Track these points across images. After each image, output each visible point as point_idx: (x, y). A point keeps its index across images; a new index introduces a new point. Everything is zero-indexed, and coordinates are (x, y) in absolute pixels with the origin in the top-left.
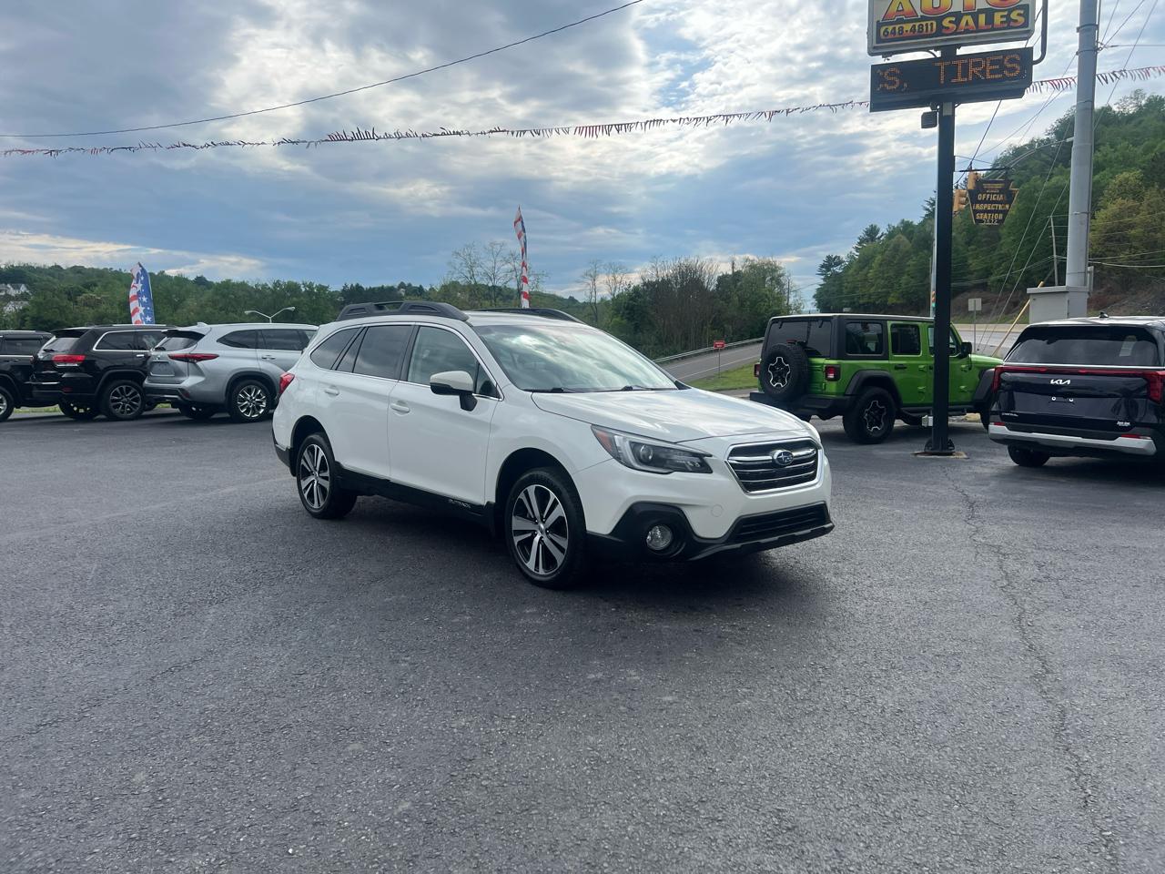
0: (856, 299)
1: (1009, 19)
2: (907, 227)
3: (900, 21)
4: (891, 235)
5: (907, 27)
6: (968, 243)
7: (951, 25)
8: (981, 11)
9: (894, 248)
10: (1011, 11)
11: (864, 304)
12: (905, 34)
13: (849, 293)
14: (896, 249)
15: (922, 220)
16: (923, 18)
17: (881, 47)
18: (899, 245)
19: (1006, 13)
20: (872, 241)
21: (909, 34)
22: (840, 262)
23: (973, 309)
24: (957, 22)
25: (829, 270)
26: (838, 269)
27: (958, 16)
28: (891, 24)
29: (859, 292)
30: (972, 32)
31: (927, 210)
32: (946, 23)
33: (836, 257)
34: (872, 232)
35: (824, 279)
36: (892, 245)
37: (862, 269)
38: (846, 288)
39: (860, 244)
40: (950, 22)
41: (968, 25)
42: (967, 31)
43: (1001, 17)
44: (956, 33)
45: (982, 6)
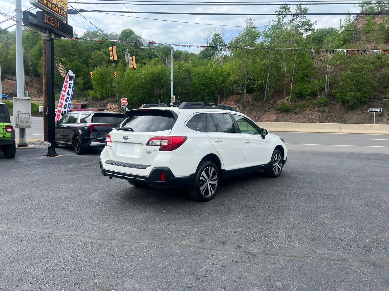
1: (64, 14)
5: (45, 1)
21: (45, 4)
40: (54, 6)
41: (57, 10)
42: (56, 12)
43: (63, 12)
44: (54, 11)
45: (59, 6)
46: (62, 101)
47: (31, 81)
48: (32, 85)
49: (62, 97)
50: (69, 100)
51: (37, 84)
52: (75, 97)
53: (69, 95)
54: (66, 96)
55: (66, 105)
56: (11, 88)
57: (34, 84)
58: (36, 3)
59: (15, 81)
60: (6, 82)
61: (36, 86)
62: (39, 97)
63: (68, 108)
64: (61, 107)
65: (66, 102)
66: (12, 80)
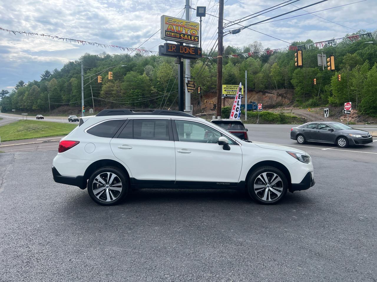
0: (18, 107)
1: (195, 39)
2: (36, 83)
3: (171, 32)
4: (30, 85)
5: (173, 34)
6: (61, 91)
7: (182, 37)
8: (189, 35)
9: (33, 90)
10: (195, 37)
11: (21, 109)
12: (172, 36)
13: (15, 104)
14: (34, 90)
15: (40, 81)
16: (176, 33)
17: (166, 38)
18: (35, 89)
19: (194, 37)
20: (22, 86)
21: (173, 36)
22: (8, 93)
23: (91, 113)
24: (184, 36)
25: (3, 95)
26: (7, 95)
27: (184, 35)
28: (169, 32)
29: (19, 104)
30: (187, 40)
31: (42, 78)
32: (181, 35)
33: (6, 91)
34: (21, 83)
35: (2, 99)
36: (32, 89)
37: (20, 96)
38: (14, 102)
39: (17, 87)
40: (182, 36)
41: (186, 37)
42: (186, 39)
43: (193, 38)
44: (183, 39)
45: (189, 33)
46: (233, 111)
47: (286, 93)
48: (286, 97)
49: (234, 107)
50: (239, 110)
51: (291, 95)
52: (322, 104)
53: (239, 105)
54: (237, 106)
55: (236, 114)
56: (270, 100)
57: (288, 95)
58: (164, 37)
59: (273, 94)
60: (266, 96)
61: (289, 97)
62: (290, 107)
63: (239, 117)
64: (232, 116)
65: (237, 111)
66: (271, 93)
